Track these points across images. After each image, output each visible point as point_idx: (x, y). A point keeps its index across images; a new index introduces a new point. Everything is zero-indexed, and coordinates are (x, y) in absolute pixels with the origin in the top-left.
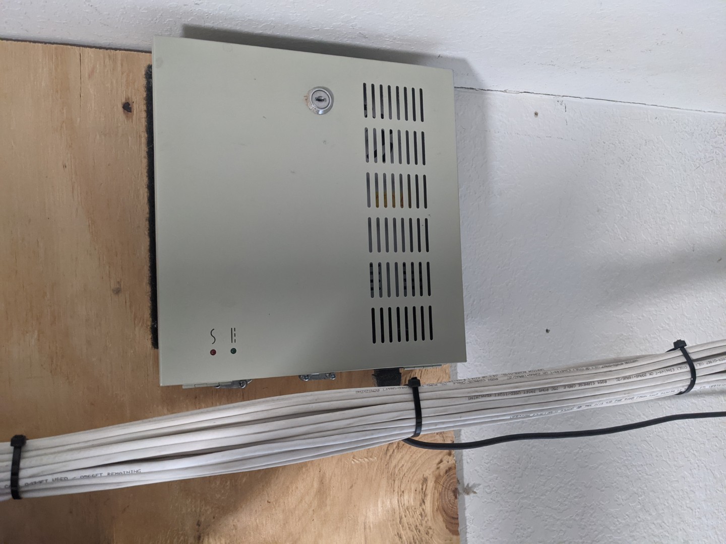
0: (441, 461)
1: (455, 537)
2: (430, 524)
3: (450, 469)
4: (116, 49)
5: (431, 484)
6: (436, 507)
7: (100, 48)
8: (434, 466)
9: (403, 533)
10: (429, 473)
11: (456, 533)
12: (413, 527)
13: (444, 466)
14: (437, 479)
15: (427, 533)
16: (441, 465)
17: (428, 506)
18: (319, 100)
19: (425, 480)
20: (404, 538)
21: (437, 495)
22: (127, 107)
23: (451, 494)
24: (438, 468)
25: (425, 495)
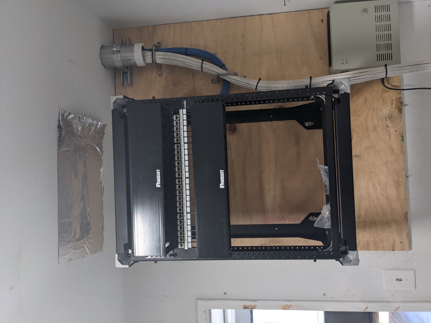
0: (397, 96)
1: (401, 114)
2: (394, 110)
3: (400, 98)
4: (320, 9)
5: (394, 101)
6: (396, 106)
7: (316, 9)
8: (395, 97)
9: (386, 112)
10: (394, 98)
11: (401, 113)
12: (389, 110)
13: (398, 97)
14: (396, 100)
15: (393, 112)
16: (397, 97)
17: (393, 106)
18: (365, 11)
19: (392, 100)
20: (387, 113)
21: (396, 104)
22: (322, 21)
23: (400, 104)
24: (396, 97)
25: (392, 103)
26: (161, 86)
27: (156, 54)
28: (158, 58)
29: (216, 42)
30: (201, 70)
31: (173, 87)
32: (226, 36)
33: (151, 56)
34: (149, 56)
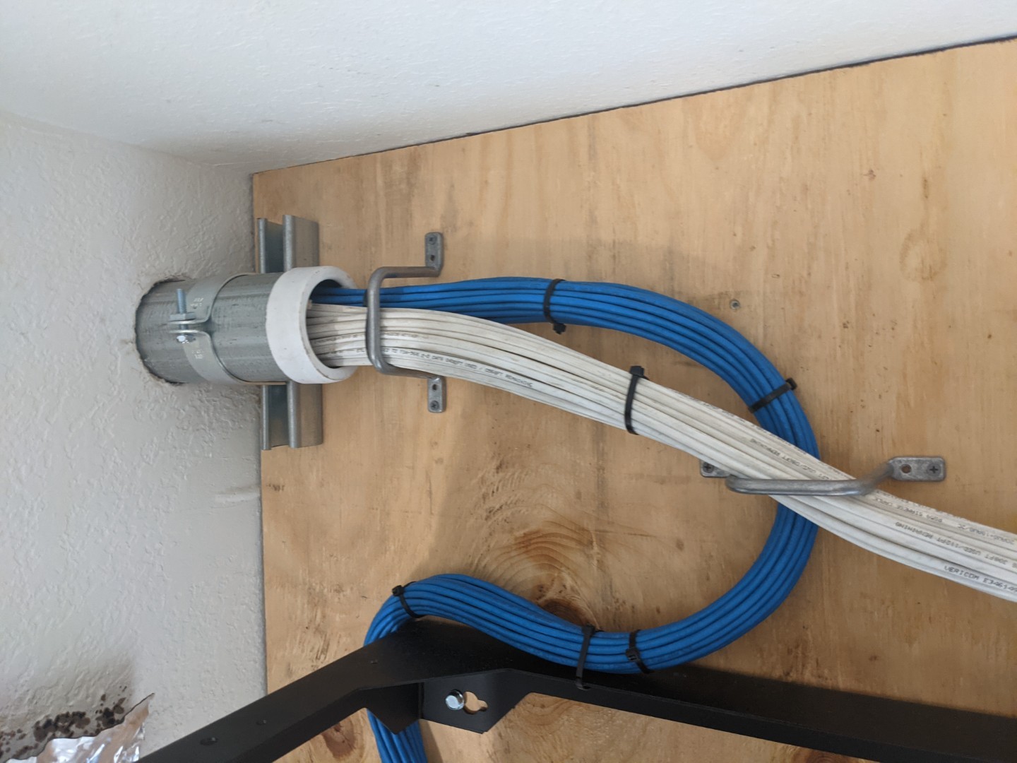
26: (440, 461)
27: (386, 323)
28: (395, 348)
29: (739, 230)
30: (623, 426)
31: (498, 468)
32: (805, 189)
33: (363, 337)
34: (352, 339)
